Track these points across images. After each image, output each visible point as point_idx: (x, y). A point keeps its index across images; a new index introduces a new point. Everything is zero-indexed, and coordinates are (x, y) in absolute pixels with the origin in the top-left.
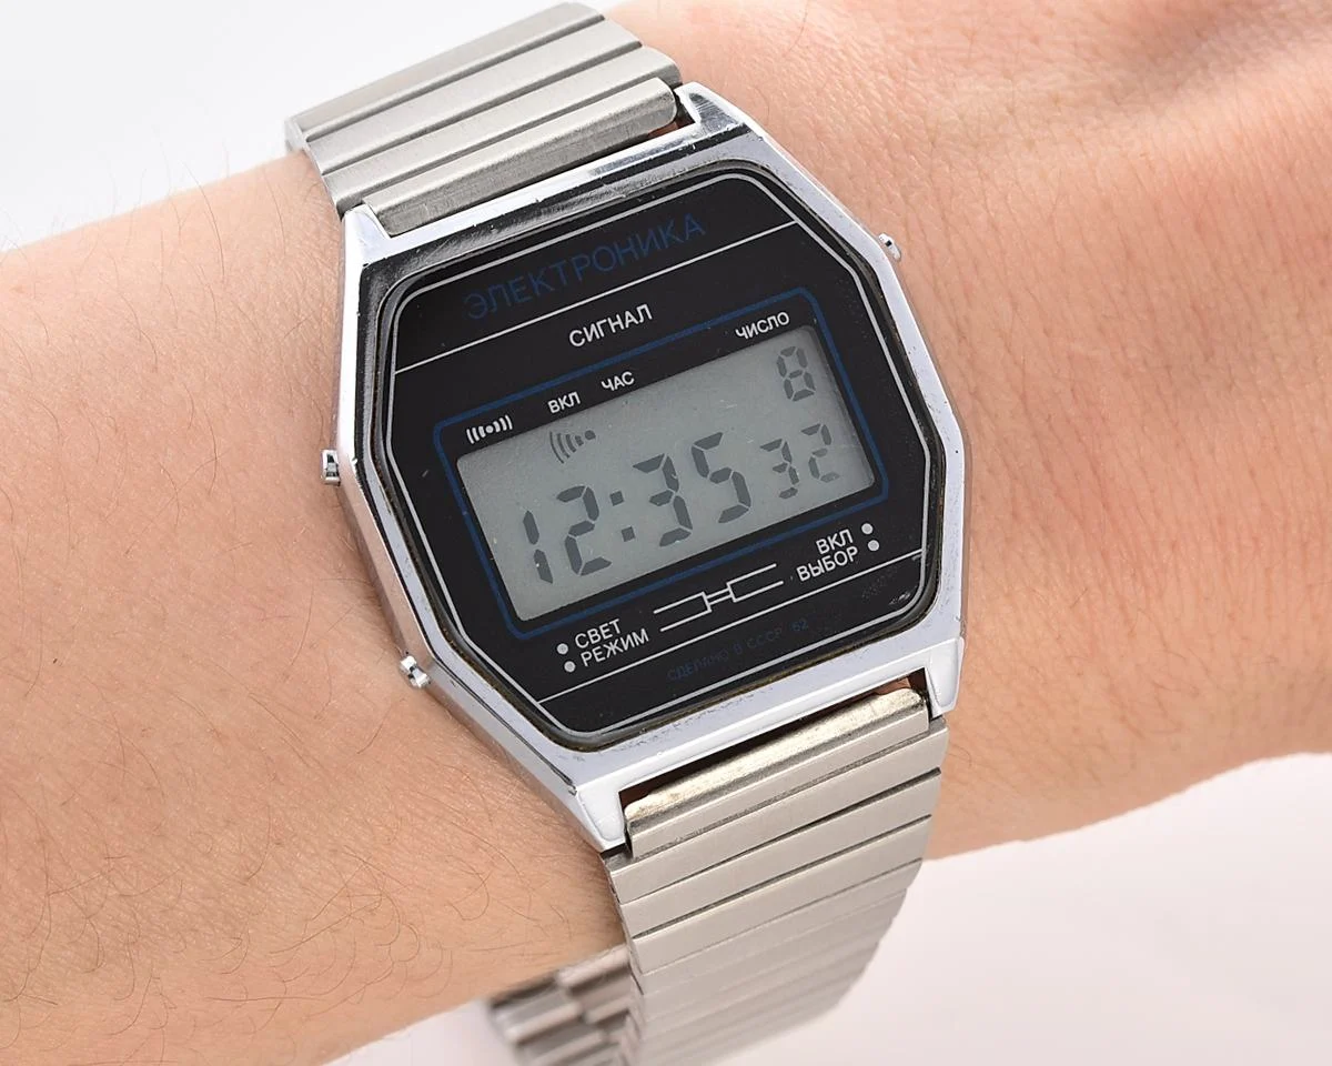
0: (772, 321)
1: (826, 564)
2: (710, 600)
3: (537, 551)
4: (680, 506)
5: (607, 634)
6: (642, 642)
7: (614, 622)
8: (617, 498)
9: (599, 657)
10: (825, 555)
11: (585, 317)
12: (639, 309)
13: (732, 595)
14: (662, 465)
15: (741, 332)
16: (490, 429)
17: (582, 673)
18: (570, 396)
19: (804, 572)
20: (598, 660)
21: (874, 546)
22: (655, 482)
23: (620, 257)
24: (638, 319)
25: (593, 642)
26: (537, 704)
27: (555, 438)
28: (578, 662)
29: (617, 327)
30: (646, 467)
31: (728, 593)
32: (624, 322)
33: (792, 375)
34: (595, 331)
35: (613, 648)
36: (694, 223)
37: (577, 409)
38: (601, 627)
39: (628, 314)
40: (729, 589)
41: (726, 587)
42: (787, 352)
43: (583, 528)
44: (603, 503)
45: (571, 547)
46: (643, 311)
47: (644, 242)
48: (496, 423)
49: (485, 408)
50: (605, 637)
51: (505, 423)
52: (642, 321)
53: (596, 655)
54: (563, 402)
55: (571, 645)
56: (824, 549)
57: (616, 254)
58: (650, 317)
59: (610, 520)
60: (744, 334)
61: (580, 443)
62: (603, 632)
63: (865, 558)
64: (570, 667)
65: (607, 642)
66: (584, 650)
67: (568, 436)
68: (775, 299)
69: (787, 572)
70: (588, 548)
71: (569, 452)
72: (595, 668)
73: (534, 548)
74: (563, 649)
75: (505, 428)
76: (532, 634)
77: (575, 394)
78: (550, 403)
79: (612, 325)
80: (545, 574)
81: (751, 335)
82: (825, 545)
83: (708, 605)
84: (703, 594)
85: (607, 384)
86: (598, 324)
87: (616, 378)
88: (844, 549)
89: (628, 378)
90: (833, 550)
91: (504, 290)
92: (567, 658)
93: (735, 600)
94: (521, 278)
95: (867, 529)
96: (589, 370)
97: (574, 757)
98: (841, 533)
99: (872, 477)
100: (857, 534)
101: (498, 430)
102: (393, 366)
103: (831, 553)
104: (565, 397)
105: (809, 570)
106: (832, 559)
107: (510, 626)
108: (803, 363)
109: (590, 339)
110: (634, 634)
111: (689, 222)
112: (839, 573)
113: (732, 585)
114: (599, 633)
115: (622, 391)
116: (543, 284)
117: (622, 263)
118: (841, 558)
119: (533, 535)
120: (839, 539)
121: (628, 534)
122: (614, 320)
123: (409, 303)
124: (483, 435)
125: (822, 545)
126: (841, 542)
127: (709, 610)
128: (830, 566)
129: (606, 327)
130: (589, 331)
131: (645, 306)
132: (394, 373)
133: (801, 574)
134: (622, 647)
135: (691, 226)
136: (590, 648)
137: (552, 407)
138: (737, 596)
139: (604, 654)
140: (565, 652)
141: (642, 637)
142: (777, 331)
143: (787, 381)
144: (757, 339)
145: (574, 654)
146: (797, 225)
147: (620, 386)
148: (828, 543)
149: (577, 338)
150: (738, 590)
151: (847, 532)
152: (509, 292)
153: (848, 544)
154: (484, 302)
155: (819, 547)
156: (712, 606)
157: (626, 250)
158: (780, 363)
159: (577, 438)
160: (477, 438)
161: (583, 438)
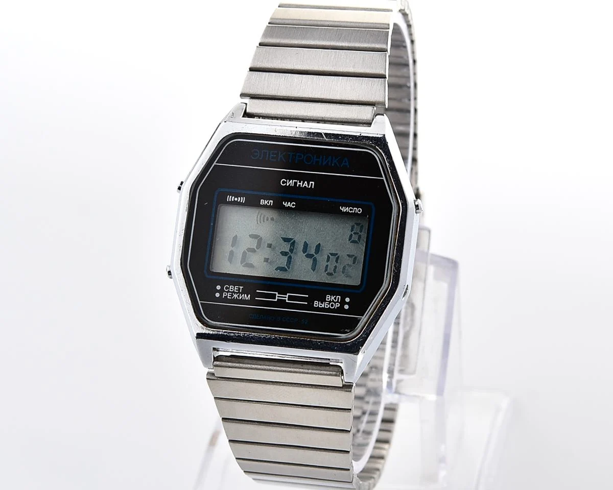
0: (355, 210)
1: (326, 305)
2: (278, 297)
3: (232, 250)
4: (290, 260)
5: (236, 290)
6: (247, 299)
7: (241, 287)
8: (270, 246)
10: (327, 301)
11: (290, 176)
12: (311, 182)
13: (287, 299)
14: (291, 242)
15: (342, 208)
16: (236, 199)
17: (220, 299)
18: (270, 201)
19: (316, 304)
20: (228, 297)
22: (286, 247)
23: (314, 161)
24: (308, 186)
25: (230, 290)
26: (199, 302)
27: (259, 215)
28: (221, 295)
29: (300, 185)
30: (286, 240)
31: (286, 297)
32: (303, 185)
33: (354, 233)
34: (291, 183)
35: (235, 296)
37: (270, 207)
38: (236, 287)
39: (306, 182)
43: (252, 250)
44: (264, 245)
45: (244, 254)
46: (312, 184)
47: (326, 160)
48: (239, 198)
49: (239, 191)
50: (235, 291)
51: (242, 200)
52: (309, 187)
53: (229, 295)
55: (222, 288)
56: (328, 299)
57: (313, 159)
58: (313, 187)
61: (267, 220)
63: (341, 310)
64: (217, 295)
66: (226, 292)
67: (264, 216)
68: (360, 202)
69: (310, 301)
71: (262, 222)
72: (226, 300)
73: (231, 248)
74: (218, 287)
75: (241, 201)
77: (272, 201)
78: (262, 200)
79: (298, 184)
80: (230, 260)
81: (345, 211)
82: (329, 298)
83: (277, 298)
84: (277, 293)
85: (285, 203)
86: (294, 181)
87: (289, 203)
88: (335, 303)
90: (331, 301)
91: (268, 153)
92: (218, 291)
93: (287, 301)
94: (276, 152)
95: (347, 300)
96: (282, 195)
98: (337, 297)
99: (360, 283)
100: (343, 299)
101: (239, 201)
102: (216, 161)
103: (330, 302)
104: (268, 201)
105: (319, 304)
106: (329, 304)
107: (205, 271)
108: (361, 231)
110: (246, 295)
112: (329, 310)
113: (289, 295)
114: (234, 288)
115: (289, 208)
117: (314, 163)
118: (332, 305)
119: (234, 244)
120: (335, 298)
121: (266, 260)
122: (300, 182)
123: (234, 142)
124: (233, 200)
125: (328, 297)
126: (335, 300)
127: (276, 300)
128: (327, 306)
129: (296, 183)
130: (289, 182)
131: (313, 183)
132: (215, 163)
133: (315, 303)
134: (239, 297)
135: (346, 162)
136: (229, 292)
137: (261, 202)
138: (288, 300)
139: (231, 297)
140: (218, 289)
141: (247, 297)
142: (355, 214)
143: (352, 234)
144: (347, 213)
145: (221, 291)
146: (383, 180)
147: (289, 206)
148: (331, 298)
149: (284, 182)
150: (290, 298)
151: (340, 297)
152: (269, 155)
153: (338, 302)
154: (259, 154)
155: (327, 298)
156: (278, 299)
157: (318, 160)
158: (353, 227)
159: (267, 218)
160: (230, 200)
161: (269, 219)
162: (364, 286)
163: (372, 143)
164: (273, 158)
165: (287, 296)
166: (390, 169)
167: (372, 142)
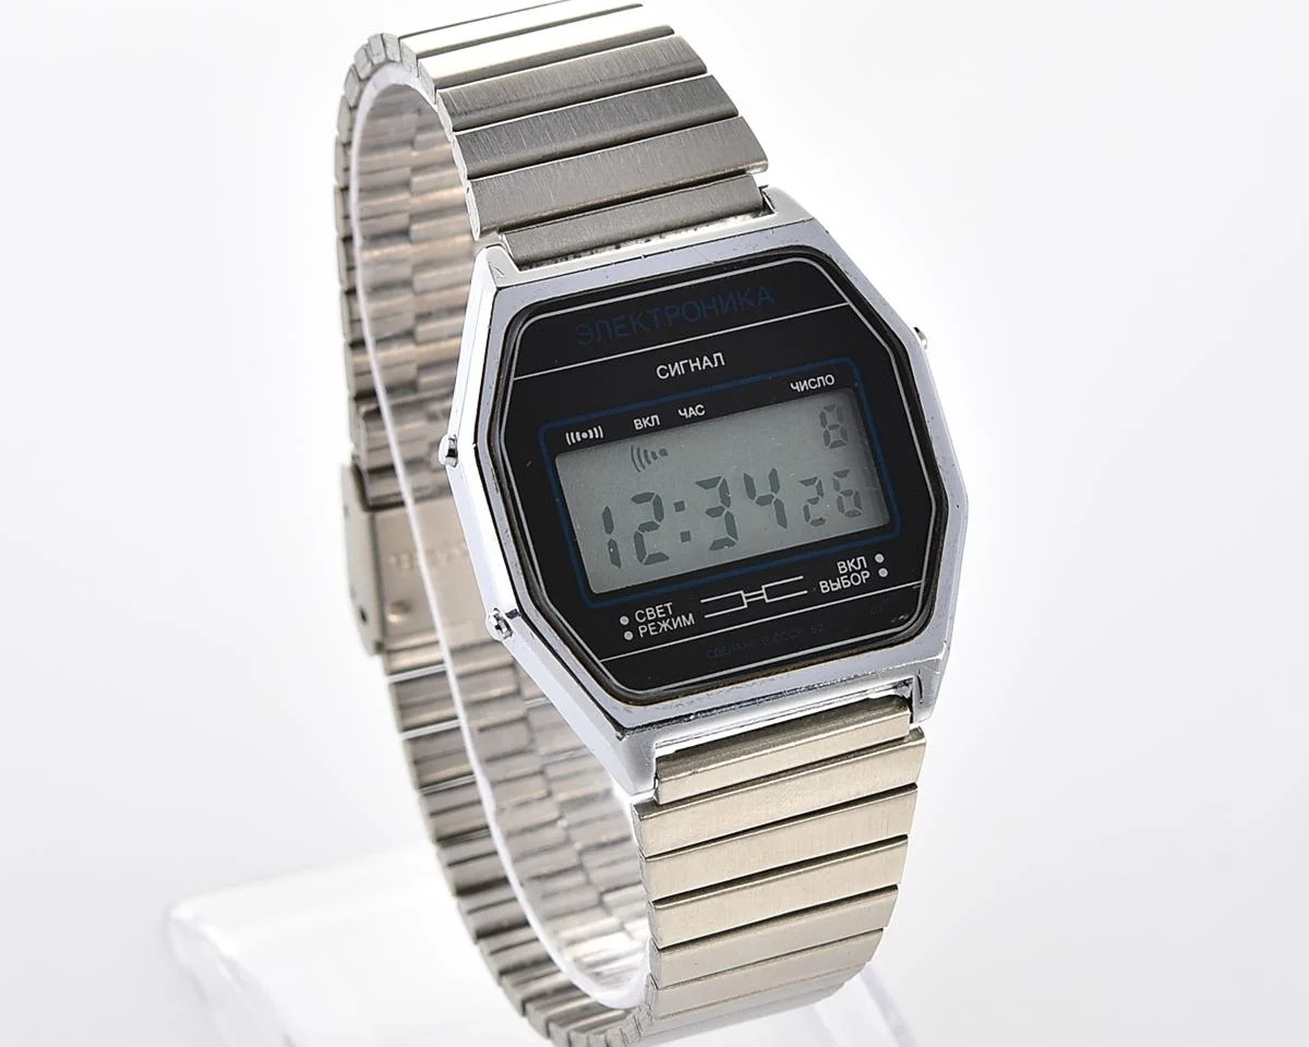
0: (821, 380)
1: (843, 582)
2: (747, 598)
3: (611, 540)
4: (730, 519)
5: (661, 613)
6: (689, 623)
7: (668, 605)
8: (680, 506)
9: (653, 631)
10: (844, 574)
11: (671, 356)
12: (715, 355)
13: (765, 597)
14: (718, 486)
15: (795, 385)
16: (585, 435)
17: (638, 642)
18: (653, 417)
19: (825, 586)
20: (652, 633)
21: (883, 573)
22: (712, 498)
23: (704, 312)
24: (713, 364)
25: (650, 618)
26: (599, 662)
27: (635, 452)
28: (636, 633)
29: (696, 367)
30: (707, 484)
31: (762, 594)
32: (702, 366)
33: (830, 428)
34: (677, 368)
35: (665, 625)
36: (766, 292)
37: (656, 429)
38: (657, 607)
39: (705, 358)
40: (763, 591)
41: (761, 589)
42: (830, 409)
43: (650, 527)
44: (668, 508)
45: (638, 539)
46: (718, 357)
47: (725, 303)
48: (590, 431)
49: (583, 418)
50: (660, 616)
51: (596, 432)
52: (716, 365)
53: (650, 629)
54: (645, 422)
55: (632, 619)
56: (843, 569)
57: (701, 309)
58: (723, 363)
59: (673, 523)
60: (797, 387)
61: (655, 458)
62: (658, 611)
63: (875, 582)
64: (629, 636)
66: (642, 624)
67: (645, 452)
68: (825, 363)
69: (811, 584)
70: (652, 543)
71: (646, 464)
72: (649, 640)
73: (608, 537)
74: (624, 621)
75: (597, 436)
76: (601, 605)
77: (656, 417)
78: (635, 421)
79: (692, 366)
80: (615, 559)
81: (802, 390)
82: (844, 566)
83: (745, 601)
84: (742, 592)
85: (683, 412)
86: (681, 363)
87: (691, 409)
88: (859, 572)
89: (700, 410)
90: (850, 573)
91: (608, 325)
92: (626, 628)
93: (767, 601)
94: (623, 317)
95: (879, 558)
96: (669, 398)
97: (625, 709)
98: (858, 559)
99: (888, 517)
100: (871, 560)
101: (591, 437)
102: (513, 374)
103: (849, 574)
104: (648, 418)
105: (829, 585)
106: (849, 579)
107: (586, 598)
108: (841, 419)
109: (673, 374)
110: (683, 617)
111: (763, 292)
112: (853, 590)
113: (766, 588)
114: (655, 611)
115: (694, 419)
116: (641, 325)
118: (856, 579)
119: (609, 527)
120: (856, 563)
121: (686, 537)
122: (694, 362)
123: (532, 324)
124: (579, 439)
125: (842, 566)
126: (857, 566)
127: (746, 606)
128: (846, 584)
129: (687, 366)
130: (673, 368)
131: (720, 354)
132: (512, 379)
133: (822, 587)
134: (672, 626)
135: (764, 295)
136: (646, 623)
137: (636, 425)
138: (769, 598)
139: (657, 630)
140: (626, 623)
141: (689, 620)
142: (824, 390)
143: (826, 431)
144: (807, 393)
145: (633, 626)
146: (849, 306)
147: (693, 416)
148: (847, 565)
149: (663, 372)
151: (863, 558)
152: (612, 327)
153: (863, 569)
154: (591, 333)
155: (839, 568)
156: (748, 603)
157: (710, 307)
158: (822, 416)
159: (653, 453)
160: (574, 441)
161: (657, 454)
162: (898, 522)
164: (622, 330)
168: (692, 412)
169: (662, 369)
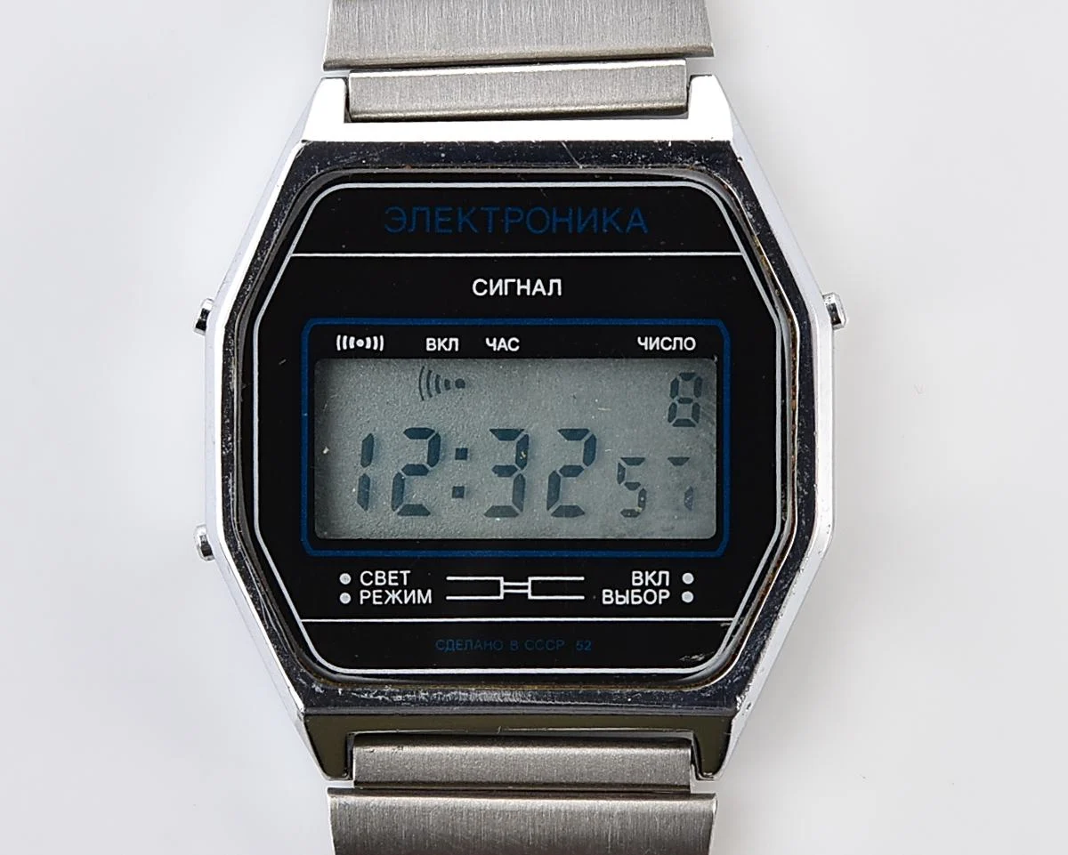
0: (678, 342)
1: (633, 596)
2: (506, 587)
3: (365, 475)
4: (520, 485)
5: (393, 581)
6: (424, 602)
7: (405, 573)
8: (462, 454)
9: (377, 600)
10: (636, 588)
11: (496, 270)
12: (552, 281)
13: (529, 591)
14: (518, 439)
15: (643, 341)
16: (360, 343)
17: (354, 609)
18: (451, 340)
19: (608, 596)
20: (375, 602)
21: (688, 597)
22: (507, 453)
23: (554, 224)
24: (547, 290)
25: (377, 583)
26: (300, 621)
27: (424, 374)
28: (355, 597)
29: (524, 291)
30: (505, 435)
31: (526, 587)
32: (532, 289)
33: (690, 401)
34: (500, 287)
35: (393, 596)
36: (640, 216)
37: (452, 355)
38: (390, 572)
39: (539, 282)
41: (527, 581)
42: (687, 377)
43: (418, 470)
44: (446, 453)
45: (399, 484)
46: (555, 285)
47: (584, 219)
48: (368, 339)
49: (365, 321)
50: (390, 583)
51: (377, 343)
52: (550, 294)
53: (375, 597)
55: (355, 579)
56: (637, 581)
57: (551, 221)
58: (560, 293)
59: (451, 471)
60: (645, 344)
61: (448, 388)
62: (390, 578)
63: (674, 606)
65: (390, 588)
66: (366, 588)
67: (438, 378)
68: (688, 322)
69: (591, 590)
70: (418, 491)
71: (434, 393)
72: (369, 609)
73: (368, 471)
74: (345, 579)
75: (375, 348)
76: (322, 553)
77: (456, 340)
78: (428, 340)
79: (520, 287)
80: (365, 499)
81: (651, 348)
82: (640, 578)
83: (503, 591)
84: (501, 579)
85: (491, 342)
86: (507, 281)
87: (502, 340)
88: (657, 589)
89: (514, 344)
90: (646, 587)
91: (428, 213)
92: (346, 589)
93: (530, 597)
94: (449, 208)
96: (480, 322)
98: (661, 573)
99: (714, 531)
100: (676, 579)
101: (368, 346)
102: (293, 247)
103: (643, 588)
104: (445, 340)
105: (614, 596)
106: (641, 594)
107: (304, 539)
108: (697, 394)
110: (419, 591)
111: (636, 216)
112: (643, 610)
113: (533, 582)
114: (387, 577)
115: (503, 354)
116: (469, 222)
117: (554, 230)
118: (650, 597)
119: (367, 458)
120: (656, 578)
121: (459, 492)
122: (524, 283)
124: (352, 346)
125: (637, 577)
126: (657, 581)
127: (501, 597)
128: (636, 600)
129: (513, 287)
130: (495, 284)
131: (559, 281)
132: (291, 254)
133: (605, 596)
134: (403, 599)
135: (636, 219)
136: (371, 588)
137: (428, 344)
138: (533, 594)
139: (383, 600)
140: (346, 583)
141: (426, 597)
142: (679, 354)
143: (674, 404)
144: (656, 354)
145: (354, 589)
146: (741, 257)
147: (502, 349)
148: (644, 577)
149: (480, 287)
150: (537, 588)
151: (667, 573)
152: (433, 218)
153: (663, 586)
154: (404, 219)
155: (634, 578)
156: (506, 594)
157: (561, 220)
158: (675, 384)
159: (447, 383)
160: (345, 347)
161: (452, 384)
162: (725, 539)
163: (702, 164)
164: (443, 225)
165: (529, 584)
166: (757, 229)
167: (700, 160)
168: (503, 344)
169: (479, 284)
